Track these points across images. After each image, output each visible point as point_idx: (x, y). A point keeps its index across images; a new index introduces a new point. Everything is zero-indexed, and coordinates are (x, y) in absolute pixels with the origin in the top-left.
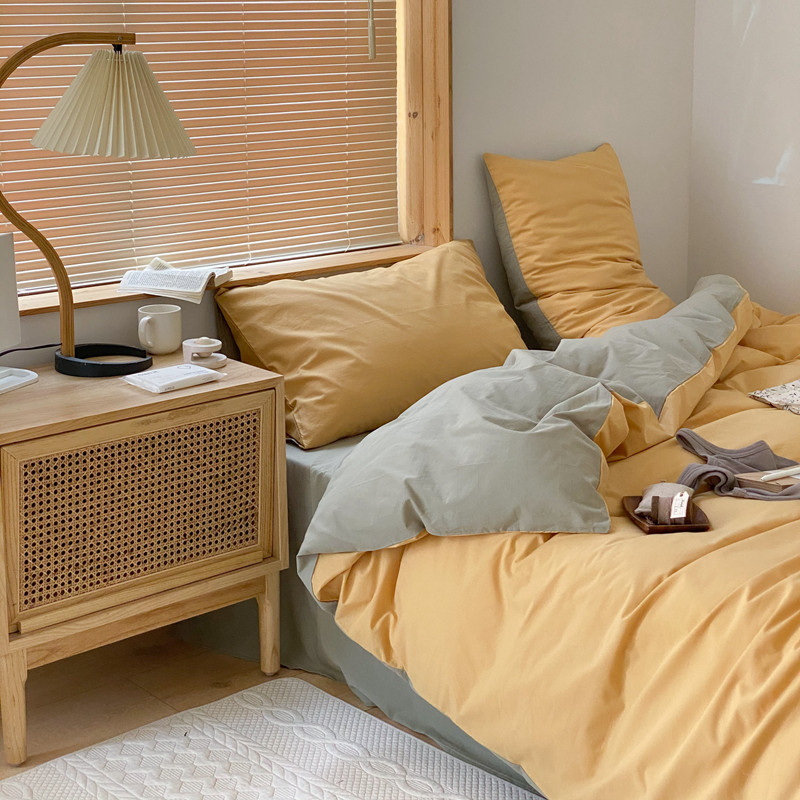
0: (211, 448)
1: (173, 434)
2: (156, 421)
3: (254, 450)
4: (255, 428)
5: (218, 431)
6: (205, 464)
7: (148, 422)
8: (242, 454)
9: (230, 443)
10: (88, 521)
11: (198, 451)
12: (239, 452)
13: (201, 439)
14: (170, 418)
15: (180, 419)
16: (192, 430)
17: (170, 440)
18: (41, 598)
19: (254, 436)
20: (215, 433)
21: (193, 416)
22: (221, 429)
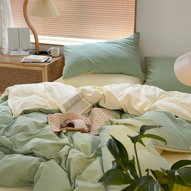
0: (32, 75)
1: (24, 70)
2: (20, 66)
3: (41, 78)
4: (41, 74)
5: (33, 72)
6: (31, 78)
7: (19, 66)
8: (39, 78)
9: (36, 75)
10: (10, 80)
11: (29, 75)
12: (38, 78)
13: (30, 73)
14: (23, 66)
15: (25, 67)
16: (28, 70)
17: (24, 71)
18: (3, 91)
19: (41, 75)
20: (32, 73)
21: (28, 68)
22: (34, 72)
